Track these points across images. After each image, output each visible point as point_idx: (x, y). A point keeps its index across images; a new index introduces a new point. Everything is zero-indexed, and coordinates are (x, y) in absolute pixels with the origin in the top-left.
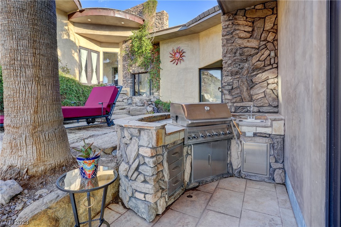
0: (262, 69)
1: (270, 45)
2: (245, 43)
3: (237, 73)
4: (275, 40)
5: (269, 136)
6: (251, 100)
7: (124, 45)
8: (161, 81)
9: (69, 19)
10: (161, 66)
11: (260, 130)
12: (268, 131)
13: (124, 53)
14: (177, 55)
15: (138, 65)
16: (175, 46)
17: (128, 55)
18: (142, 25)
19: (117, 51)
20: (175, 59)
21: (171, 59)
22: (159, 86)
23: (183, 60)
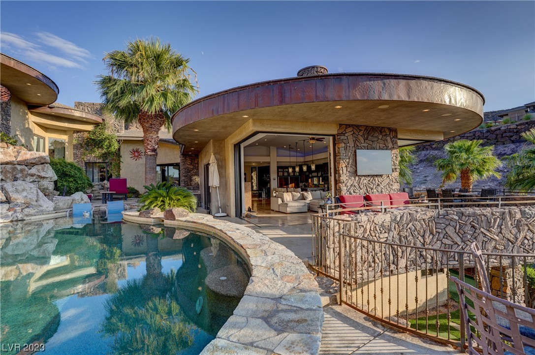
0: (194, 175)
1: (196, 168)
2: (189, 166)
3: (186, 176)
4: (198, 167)
5: (197, 195)
6: (191, 184)
7: (75, 135)
9: (29, 109)
10: (121, 160)
12: (197, 193)
13: (75, 142)
14: (136, 154)
15: (94, 155)
16: (135, 147)
17: (81, 144)
18: (101, 123)
19: (64, 138)
20: (135, 156)
21: (131, 156)
22: (119, 175)
23: (141, 158)
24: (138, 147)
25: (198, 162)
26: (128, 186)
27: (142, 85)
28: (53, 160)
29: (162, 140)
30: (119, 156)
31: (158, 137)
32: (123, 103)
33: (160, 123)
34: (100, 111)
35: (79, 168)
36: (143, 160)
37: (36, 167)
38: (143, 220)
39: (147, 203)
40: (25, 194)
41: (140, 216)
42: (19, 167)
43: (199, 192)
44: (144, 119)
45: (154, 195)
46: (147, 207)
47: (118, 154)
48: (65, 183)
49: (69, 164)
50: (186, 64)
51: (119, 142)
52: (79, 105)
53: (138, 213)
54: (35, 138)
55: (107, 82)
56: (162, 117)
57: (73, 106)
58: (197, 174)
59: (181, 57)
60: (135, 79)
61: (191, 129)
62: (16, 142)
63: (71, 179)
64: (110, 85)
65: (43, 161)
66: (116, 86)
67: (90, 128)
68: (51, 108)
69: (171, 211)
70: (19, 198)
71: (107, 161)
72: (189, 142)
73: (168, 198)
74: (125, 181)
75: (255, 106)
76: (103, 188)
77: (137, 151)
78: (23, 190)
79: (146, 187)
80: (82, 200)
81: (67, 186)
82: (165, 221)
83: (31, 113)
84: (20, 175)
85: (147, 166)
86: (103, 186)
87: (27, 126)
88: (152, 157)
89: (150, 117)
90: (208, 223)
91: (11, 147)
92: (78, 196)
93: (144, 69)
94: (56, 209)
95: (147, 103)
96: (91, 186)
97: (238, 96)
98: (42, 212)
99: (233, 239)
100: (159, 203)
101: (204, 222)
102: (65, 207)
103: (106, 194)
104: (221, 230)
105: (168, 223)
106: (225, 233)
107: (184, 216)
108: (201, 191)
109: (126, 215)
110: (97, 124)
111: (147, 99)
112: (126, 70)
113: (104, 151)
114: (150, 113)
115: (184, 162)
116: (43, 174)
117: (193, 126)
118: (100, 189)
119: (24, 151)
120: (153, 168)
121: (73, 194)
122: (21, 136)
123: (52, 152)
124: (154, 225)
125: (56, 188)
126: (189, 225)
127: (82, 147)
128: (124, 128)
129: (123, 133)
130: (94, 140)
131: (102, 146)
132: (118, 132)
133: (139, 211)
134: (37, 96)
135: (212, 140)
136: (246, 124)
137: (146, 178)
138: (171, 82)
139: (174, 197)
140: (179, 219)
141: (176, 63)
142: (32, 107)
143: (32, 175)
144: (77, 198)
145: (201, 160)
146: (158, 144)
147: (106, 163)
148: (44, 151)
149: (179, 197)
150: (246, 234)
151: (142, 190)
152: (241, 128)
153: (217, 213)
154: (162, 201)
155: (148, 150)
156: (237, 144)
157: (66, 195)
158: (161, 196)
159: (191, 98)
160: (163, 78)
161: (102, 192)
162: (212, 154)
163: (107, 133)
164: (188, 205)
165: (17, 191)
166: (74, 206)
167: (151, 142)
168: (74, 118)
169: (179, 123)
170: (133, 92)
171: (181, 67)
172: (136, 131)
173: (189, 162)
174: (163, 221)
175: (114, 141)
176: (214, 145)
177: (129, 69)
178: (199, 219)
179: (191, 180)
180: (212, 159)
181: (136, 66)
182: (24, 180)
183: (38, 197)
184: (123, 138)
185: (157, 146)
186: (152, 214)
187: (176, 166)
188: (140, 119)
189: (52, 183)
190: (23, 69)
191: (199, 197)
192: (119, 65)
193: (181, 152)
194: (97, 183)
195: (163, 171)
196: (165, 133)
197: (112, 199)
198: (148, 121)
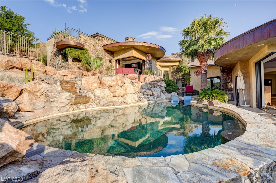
0: (229, 83)
2: (226, 78)
3: (224, 83)
4: (232, 78)
6: (227, 88)
7: (172, 67)
8: (191, 82)
9: (157, 60)
10: (191, 77)
11: (230, 93)
12: (231, 93)
13: (172, 71)
14: (197, 73)
15: (179, 76)
16: (196, 70)
17: (174, 71)
18: (181, 61)
19: (168, 69)
20: (197, 74)
21: (195, 74)
22: (190, 84)
23: (200, 75)
24: (198, 70)
25: (232, 75)
26: (194, 89)
27: (198, 40)
28: (165, 79)
29: (210, 65)
30: (190, 75)
31: (207, 64)
32: (189, 51)
33: (208, 57)
34: (181, 55)
35: (173, 82)
36: (200, 76)
37: (160, 82)
38: (199, 105)
39: (201, 97)
40: (157, 92)
41: (197, 103)
42: (155, 83)
43: (232, 92)
44: (200, 56)
45: (204, 94)
46: (201, 99)
47: (189, 74)
48: (169, 88)
49: (170, 80)
50: (221, 22)
51: (189, 68)
52: (173, 54)
53: (197, 102)
54: (159, 71)
55: (183, 43)
56: (209, 53)
57: (170, 56)
58: (231, 82)
59: (218, 18)
60: (194, 38)
61: (224, 58)
62: (154, 73)
63: (171, 87)
64: (184, 44)
65: (162, 80)
66: (186, 44)
67: (177, 64)
68: (163, 58)
69: (212, 101)
70: (155, 94)
71: (184, 78)
72: (224, 65)
73: (211, 95)
74: (192, 86)
75: (268, 37)
76: (183, 90)
77: (198, 72)
78: (157, 91)
79: (202, 90)
80: (175, 95)
81: (170, 89)
82: (209, 106)
83: (158, 61)
84: (155, 85)
85: (202, 79)
86: (183, 89)
87: (156, 67)
88: (205, 75)
89: (203, 55)
90: (231, 109)
91: (153, 75)
92: (173, 93)
93: (198, 32)
94: (166, 99)
95: (200, 48)
96: (178, 89)
97: (254, 34)
98: (162, 99)
99: (242, 118)
100: (207, 97)
101: (229, 108)
102: (169, 98)
103: (184, 93)
104: (237, 113)
105: (210, 107)
106: (239, 115)
107: (218, 104)
108: (234, 92)
109: (191, 102)
110: (180, 62)
111: (200, 46)
112: (190, 35)
113: (183, 73)
114: (202, 53)
115: (223, 75)
116: (162, 85)
117: (226, 56)
118: (182, 91)
119: (156, 76)
120: (205, 80)
121: (172, 92)
122: (155, 71)
123: (164, 75)
124: (204, 108)
125: (166, 90)
126: (221, 109)
127: (174, 72)
128: (191, 62)
129: (192, 64)
130: (179, 69)
131: (182, 71)
132: (189, 64)
133: (197, 101)
134: (159, 54)
135: (239, 62)
136: (263, 49)
137: (202, 85)
138: (212, 34)
139: (214, 95)
140: (216, 106)
141: (215, 23)
142: (158, 59)
143: (159, 86)
144: (173, 94)
145: (233, 74)
146: (207, 68)
147: (184, 79)
148: (162, 76)
149: (217, 95)
150: (252, 117)
151: (200, 91)
152: (259, 52)
153: (243, 105)
154: (208, 97)
155: (202, 71)
156: (258, 62)
157: (169, 93)
158: (208, 94)
159: (225, 40)
160: (208, 33)
161: (183, 92)
162: (239, 70)
163: (184, 65)
164: (222, 99)
165: (155, 91)
166: (172, 97)
167: (203, 67)
168: (171, 61)
169: (217, 56)
170: (194, 45)
171: (218, 24)
172: (197, 62)
173: (226, 75)
174: (208, 106)
175: (187, 68)
176: (241, 65)
177: (191, 34)
178: (227, 107)
179: (227, 86)
180: (239, 73)
181: (194, 32)
182: (157, 87)
183: (161, 94)
184: (191, 67)
185: (207, 69)
186: (203, 102)
187: (219, 78)
188: (198, 57)
189: (165, 88)
190: (155, 46)
191: (232, 95)
192: (187, 34)
193: (221, 70)
194: (180, 88)
195: (212, 81)
196: (211, 61)
197: (187, 95)
198: (202, 57)
